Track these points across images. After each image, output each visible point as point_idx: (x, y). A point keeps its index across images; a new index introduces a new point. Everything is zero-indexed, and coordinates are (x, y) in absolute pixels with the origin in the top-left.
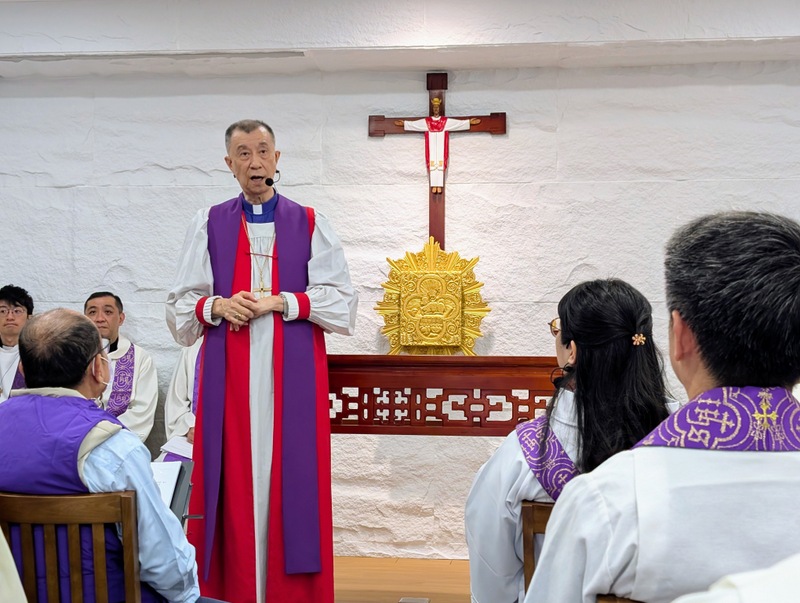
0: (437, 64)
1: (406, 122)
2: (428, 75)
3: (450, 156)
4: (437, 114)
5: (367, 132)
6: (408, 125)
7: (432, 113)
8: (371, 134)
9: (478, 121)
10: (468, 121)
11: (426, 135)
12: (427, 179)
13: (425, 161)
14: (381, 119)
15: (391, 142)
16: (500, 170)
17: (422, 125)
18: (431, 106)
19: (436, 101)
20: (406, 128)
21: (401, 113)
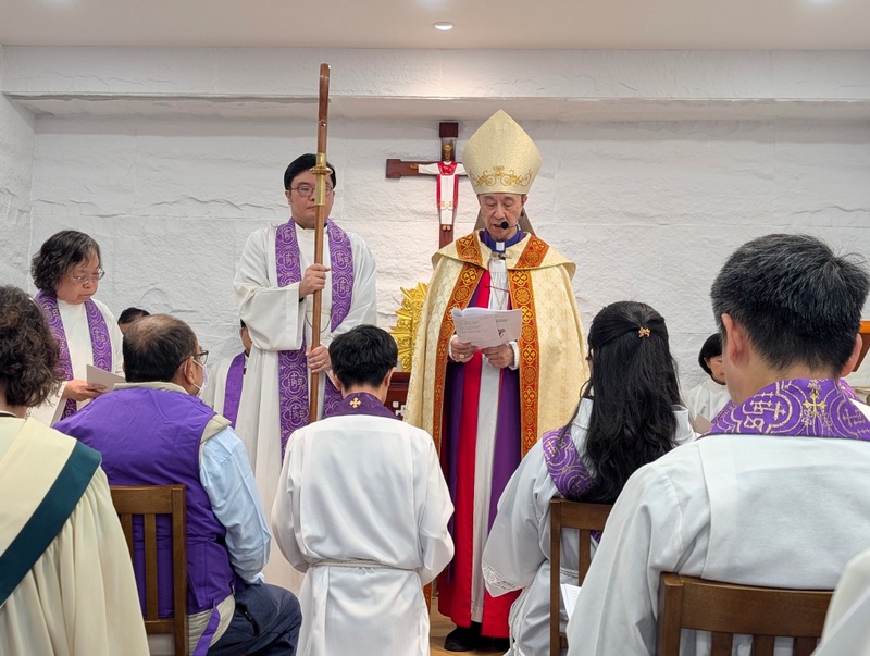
0: (449, 114)
1: (420, 166)
2: (441, 124)
3: (459, 197)
4: (448, 159)
5: (384, 173)
6: (422, 169)
7: (443, 159)
8: (389, 176)
11: (437, 177)
12: (437, 217)
13: (436, 201)
14: (398, 162)
15: (406, 183)
17: (434, 169)
18: (443, 152)
19: (448, 148)
20: (420, 171)
21: (416, 158)
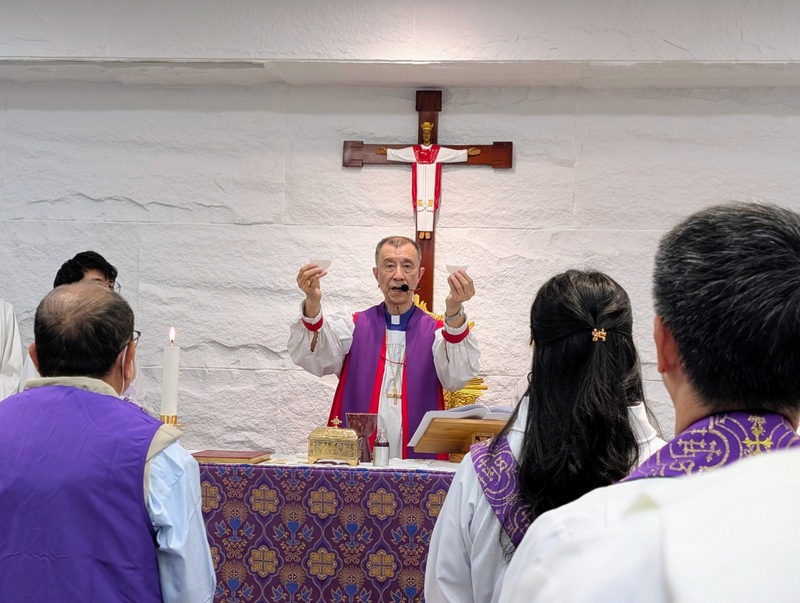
0: (429, 80)
1: (389, 151)
2: (418, 93)
3: (443, 193)
4: (427, 143)
5: (340, 162)
6: (392, 154)
7: (421, 140)
8: (346, 164)
9: (478, 152)
10: (465, 151)
13: (410, 199)
14: (358, 145)
15: (370, 174)
16: (504, 212)
17: (409, 155)
18: (421, 132)
19: (427, 126)
20: (389, 158)
21: (384, 139)
